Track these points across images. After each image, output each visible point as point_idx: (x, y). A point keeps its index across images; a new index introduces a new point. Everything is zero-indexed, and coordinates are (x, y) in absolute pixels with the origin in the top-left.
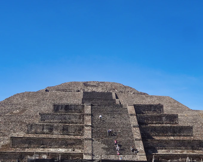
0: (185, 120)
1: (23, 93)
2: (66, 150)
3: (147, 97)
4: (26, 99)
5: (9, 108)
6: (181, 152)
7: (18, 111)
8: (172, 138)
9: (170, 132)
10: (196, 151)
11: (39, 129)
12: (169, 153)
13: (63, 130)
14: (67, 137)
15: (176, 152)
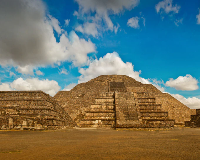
4: (83, 87)
6: (156, 118)
7: (81, 95)
8: (153, 110)
9: (152, 107)
10: (162, 117)
11: (96, 106)
12: (151, 119)
13: (106, 107)
14: (108, 110)
15: (154, 118)
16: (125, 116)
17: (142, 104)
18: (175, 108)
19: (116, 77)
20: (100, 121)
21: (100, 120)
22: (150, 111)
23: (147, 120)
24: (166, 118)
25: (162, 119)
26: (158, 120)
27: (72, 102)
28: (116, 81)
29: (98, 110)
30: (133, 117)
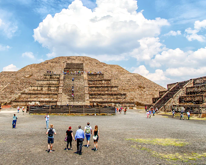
0: (123, 80)
1: (32, 65)
2: (49, 99)
3: (104, 65)
4: (33, 68)
5: (23, 74)
6: (110, 100)
7: (28, 76)
8: (107, 92)
9: (106, 89)
10: (119, 99)
11: (36, 88)
12: (104, 101)
13: (48, 89)
14: (50, 92)
15: (108, 100)
16: (70, 98)
17: (94, 85)
18: (145, 89)
19: (75, 58)
20: (37, 103)
21: (37, 101)
22: (103, 93)
23: (97, 102)
24: (124, 99)
25: (117, 101)
26: (111, 102)
27: (15, 83)
28: (74, 62)
29: (37, 92)
30: (79, 98)
